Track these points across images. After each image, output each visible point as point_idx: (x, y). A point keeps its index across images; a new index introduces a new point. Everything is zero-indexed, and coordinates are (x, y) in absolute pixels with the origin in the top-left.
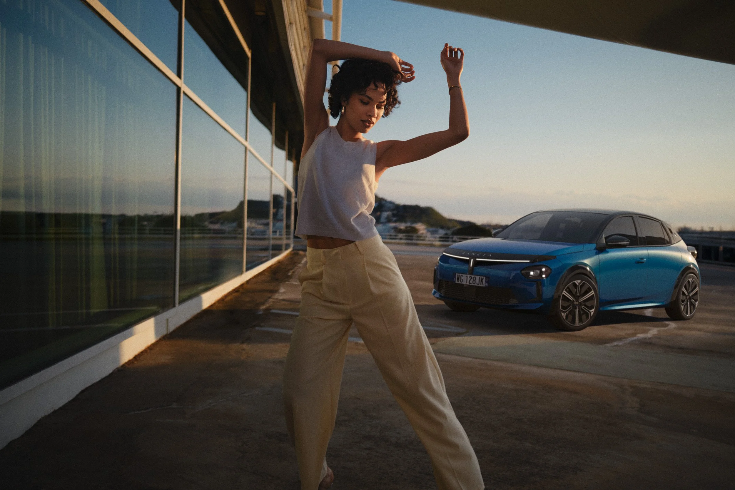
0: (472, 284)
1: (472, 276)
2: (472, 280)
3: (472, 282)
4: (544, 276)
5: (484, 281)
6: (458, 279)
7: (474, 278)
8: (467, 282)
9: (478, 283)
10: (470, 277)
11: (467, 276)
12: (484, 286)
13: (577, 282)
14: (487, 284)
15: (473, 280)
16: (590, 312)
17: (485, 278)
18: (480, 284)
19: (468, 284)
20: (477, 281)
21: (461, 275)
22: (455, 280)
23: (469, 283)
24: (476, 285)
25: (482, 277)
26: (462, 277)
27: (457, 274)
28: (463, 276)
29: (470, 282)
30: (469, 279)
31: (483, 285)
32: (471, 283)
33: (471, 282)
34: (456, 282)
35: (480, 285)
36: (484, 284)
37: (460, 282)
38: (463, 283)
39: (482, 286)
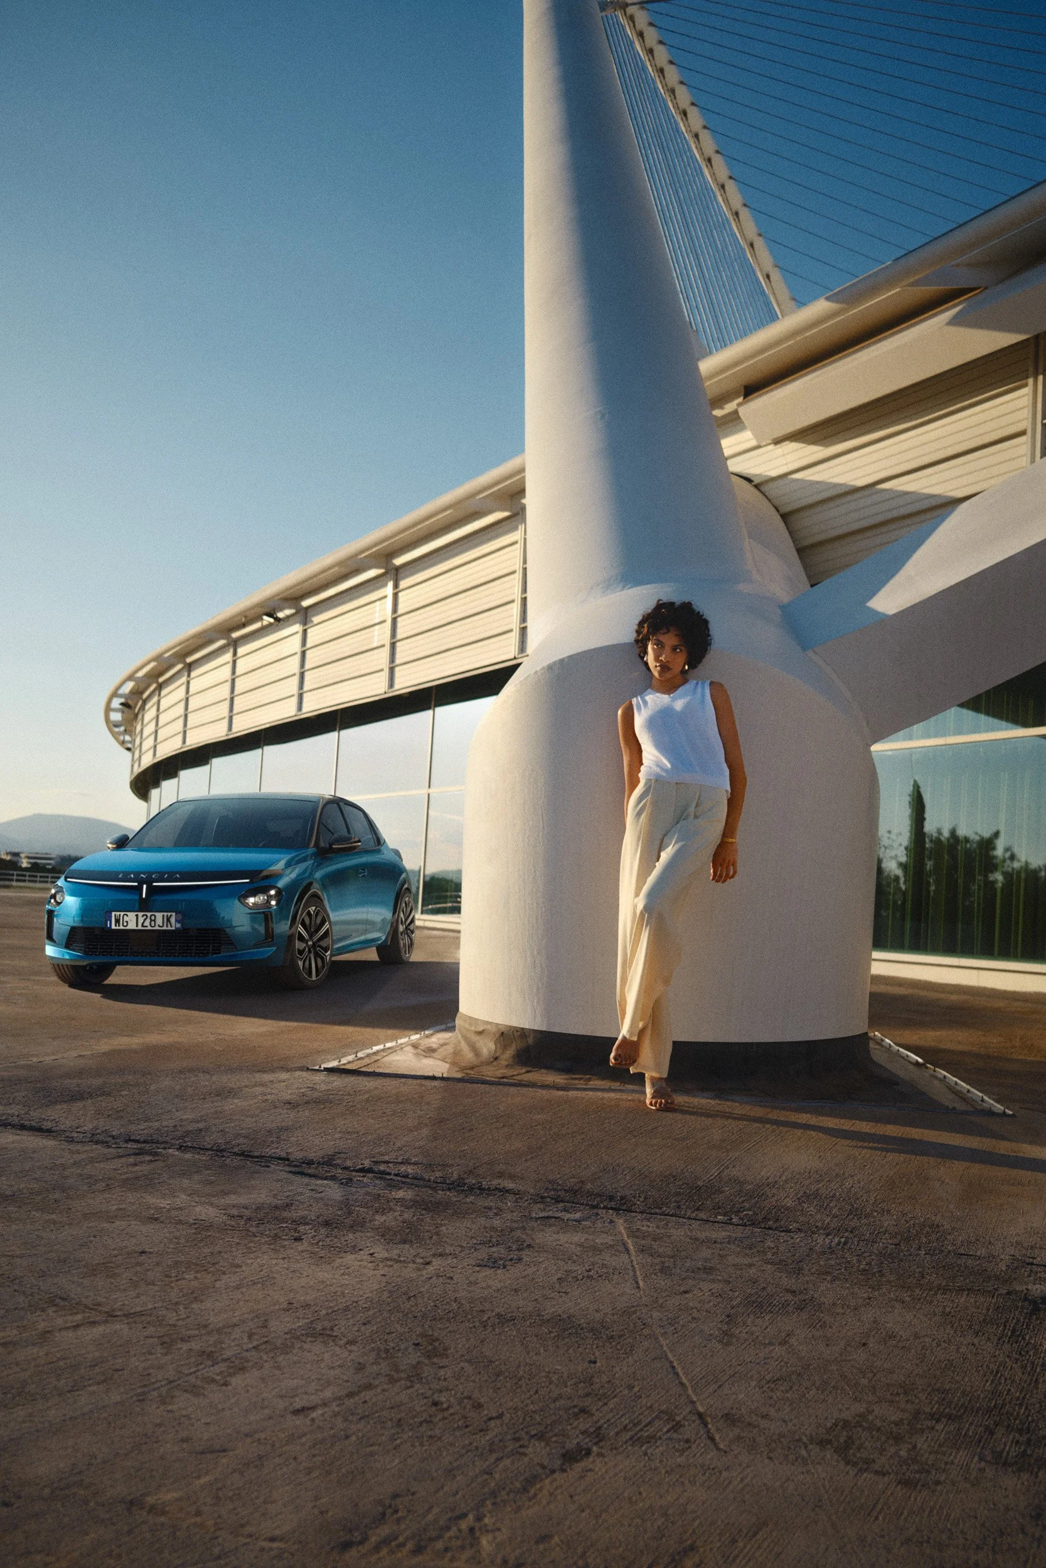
0: (149, 928)
1: (149, 914)
2: (148, 920)
3: (148, 925)
4: (273, 903)
5: (173, 920)
6: (117, 921)
7: (153, 918)
8: (137, 926)
9: (161, 925)
10: (143, 916)
11: (137, 915)
12: (174, 928)
13: (312, 909)
14: (178, 925)
15: (151, 920)
16: (326, 956)
17: (174, 914)
18: (165, 925)
19: (140, 927)
20: (159, 921)
21: (122, 914)
22: (111, 924)
23: (143, 926)
24: (157, 928)
25: (169, 914)
26: (126, 918)
27: (113, 914)
28: (127, 915)
29: (145, 924)
30: (141, 920)
31: (171, 926)
32: (147, 927)
33: (147, 923)
34: (113, 927)
35: (165, 928)
36: (174, 925)
37: (121, 927)
38: (129, 927)
39: (169, 928)
